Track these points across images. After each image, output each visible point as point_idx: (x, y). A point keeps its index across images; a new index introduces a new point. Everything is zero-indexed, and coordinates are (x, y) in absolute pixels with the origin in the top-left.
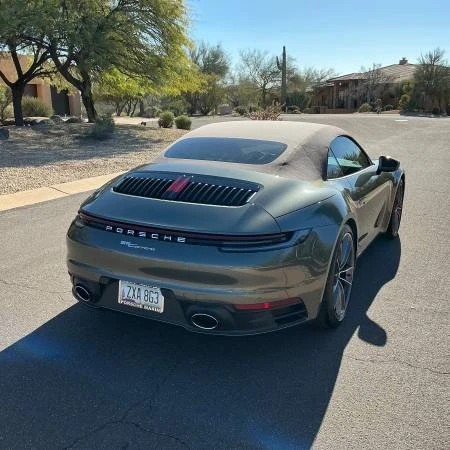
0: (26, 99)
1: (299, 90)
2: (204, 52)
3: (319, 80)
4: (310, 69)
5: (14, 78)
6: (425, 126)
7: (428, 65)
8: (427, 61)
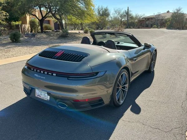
0: (45, 25)
1: (133, 21)
2: (102, 9)
3: (140, 18)
4: (137, 14)
5: (40, 18)
6: (174, 33)
7: (176, 13)
8: (176, 11)
